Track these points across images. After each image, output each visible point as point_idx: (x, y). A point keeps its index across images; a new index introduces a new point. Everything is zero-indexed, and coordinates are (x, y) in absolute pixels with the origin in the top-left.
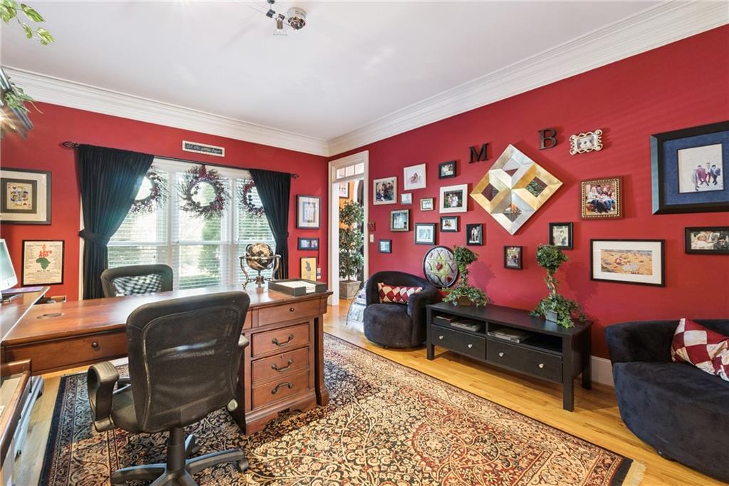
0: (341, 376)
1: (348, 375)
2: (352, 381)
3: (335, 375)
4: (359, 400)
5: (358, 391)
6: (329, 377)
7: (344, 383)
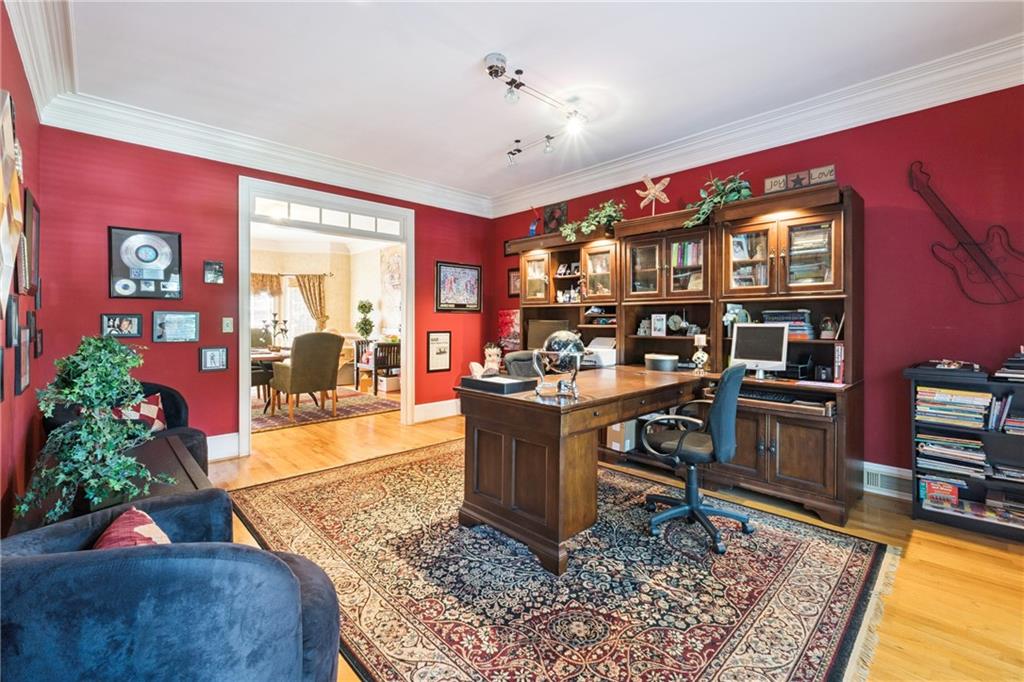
0: (440, 568)
1: (427, 568)
2: (423, 558)
3: (451, 569)
4: (421, 529)
5: (417, 540)
6: (461, 563)
7: (436, 554)
